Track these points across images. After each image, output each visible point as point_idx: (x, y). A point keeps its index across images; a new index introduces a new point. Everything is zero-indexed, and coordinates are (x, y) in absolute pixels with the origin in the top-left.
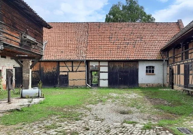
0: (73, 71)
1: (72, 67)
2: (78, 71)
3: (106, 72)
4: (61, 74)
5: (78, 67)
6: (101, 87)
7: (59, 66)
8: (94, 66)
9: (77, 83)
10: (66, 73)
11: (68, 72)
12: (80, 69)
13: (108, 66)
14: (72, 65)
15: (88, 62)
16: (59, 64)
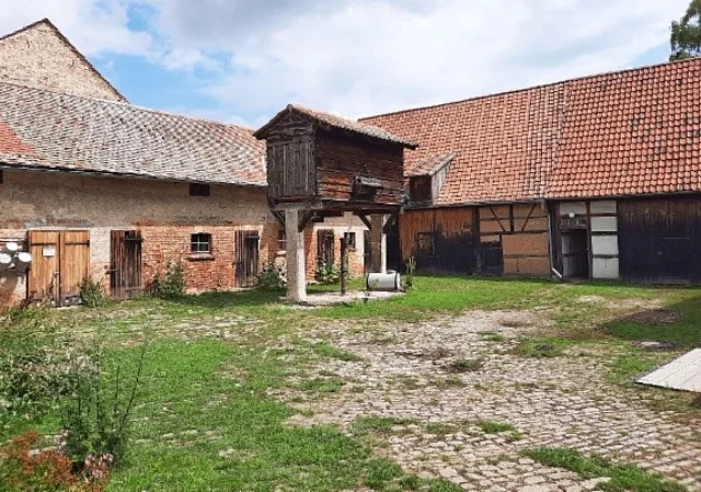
0: (512, 232)
1: (512, 219)
2: (527, 232)
3: (611, 233)
4: (484, 239)
5: (527, 219)
6: (597, 280)
7: (477, 221)
8: (572, 215)
9: (525, 266)
10: (497, 238)
11: (500, 234)
12: (533, 224)
13: (618, 215)
14: (511, 213)
15: (552, 205)
16: (477, 212)
